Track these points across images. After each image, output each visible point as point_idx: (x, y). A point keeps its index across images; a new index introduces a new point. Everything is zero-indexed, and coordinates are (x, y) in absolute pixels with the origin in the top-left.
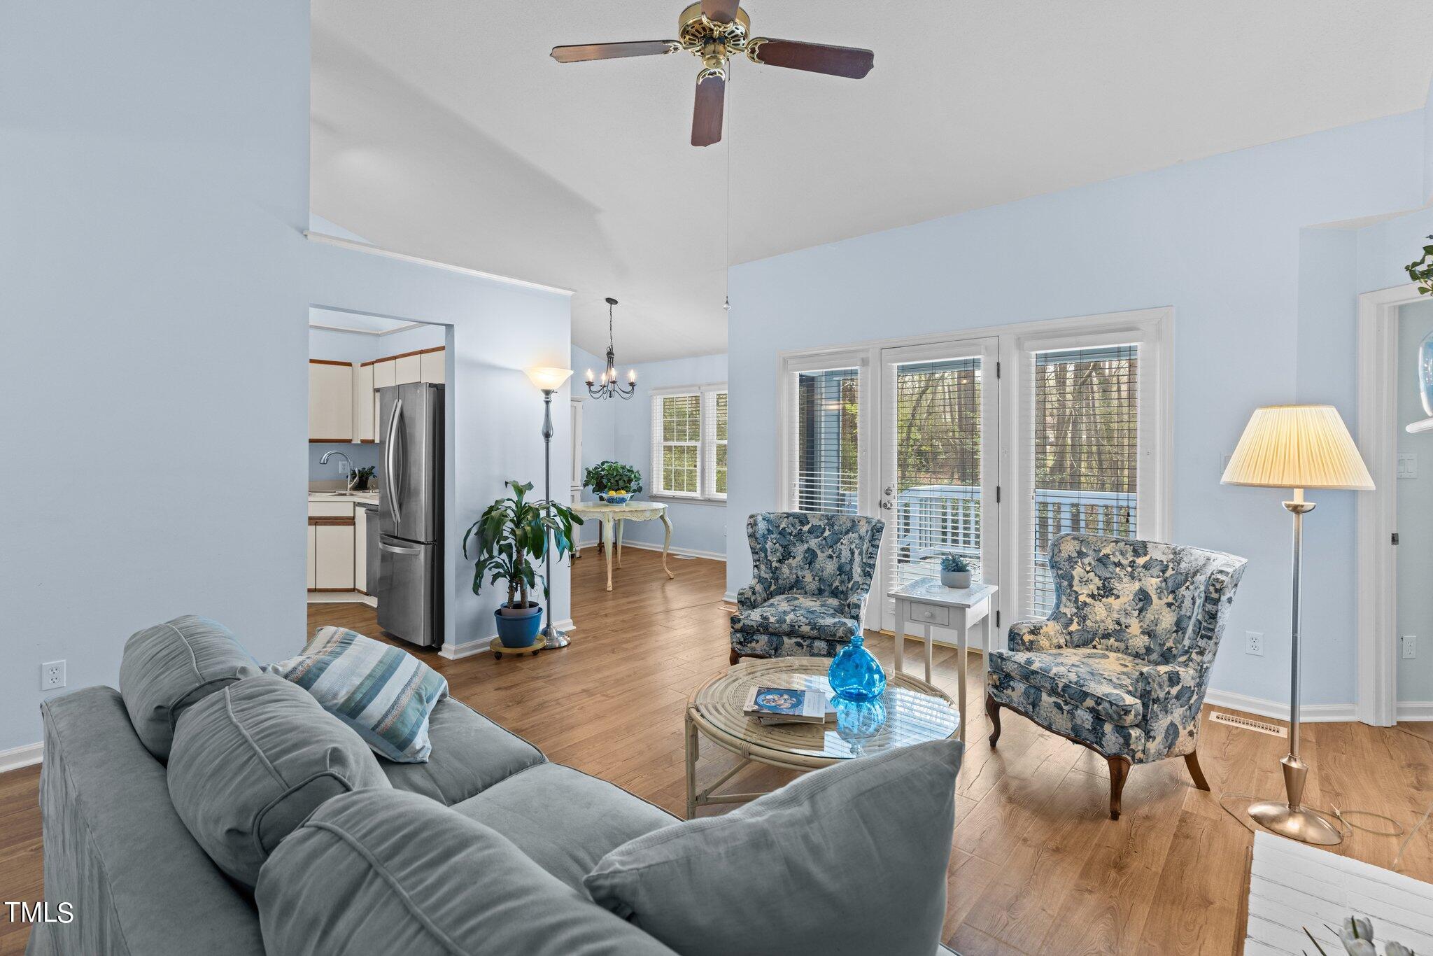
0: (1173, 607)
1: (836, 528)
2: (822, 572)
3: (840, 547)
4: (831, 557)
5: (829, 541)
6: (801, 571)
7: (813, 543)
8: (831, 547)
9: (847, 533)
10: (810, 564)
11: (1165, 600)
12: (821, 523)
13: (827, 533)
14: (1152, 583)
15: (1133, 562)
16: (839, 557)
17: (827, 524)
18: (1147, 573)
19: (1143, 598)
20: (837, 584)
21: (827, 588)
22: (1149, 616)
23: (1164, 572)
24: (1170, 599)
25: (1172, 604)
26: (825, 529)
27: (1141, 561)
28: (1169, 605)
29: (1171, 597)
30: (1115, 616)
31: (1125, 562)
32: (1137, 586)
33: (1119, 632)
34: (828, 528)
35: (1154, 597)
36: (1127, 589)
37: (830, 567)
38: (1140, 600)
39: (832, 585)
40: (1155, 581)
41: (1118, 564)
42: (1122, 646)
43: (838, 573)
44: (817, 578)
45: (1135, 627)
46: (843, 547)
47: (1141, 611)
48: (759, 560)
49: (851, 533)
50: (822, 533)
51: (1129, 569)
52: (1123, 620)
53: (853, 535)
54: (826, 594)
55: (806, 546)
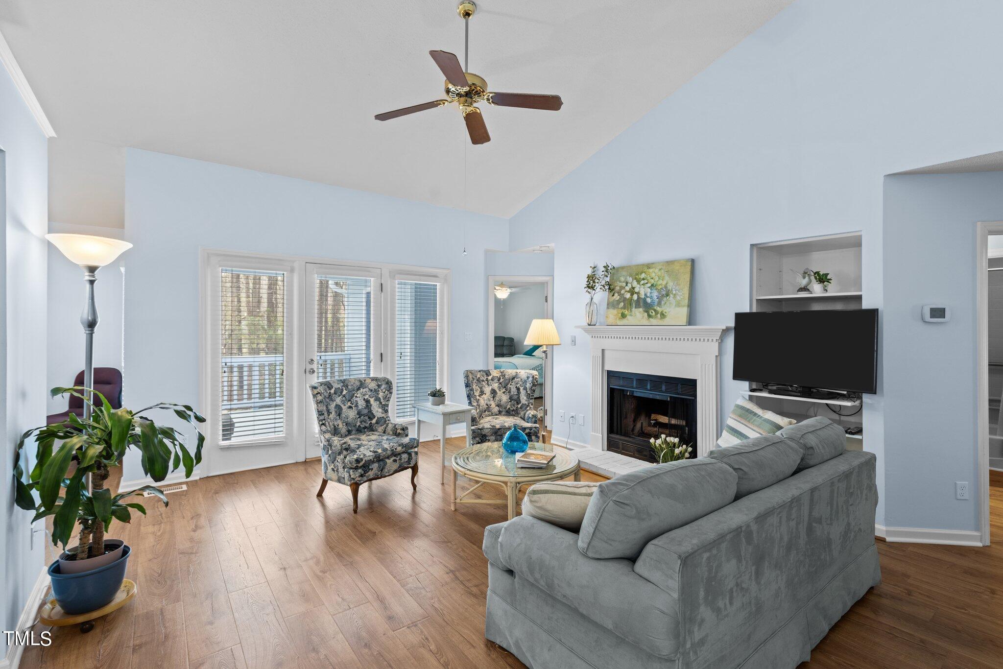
0: (505, 393)
1: (350, 387)
2: (347, 418)
3: (356, 399)
4: (350, 407)
5: (347, 397)
6: (336, 422)
7: (338, 400)
8: (350, 400)
9: (358, 389)
10: (339, 415)
11: (502, 391)
12: (339, 386)
13: (345, 392)
14: (496, 386)
15: (487, 379)
16: (357, 406)
17: (343, 386)
18: (493, 382)
19: (494, 392)
20: (358, 424)
21: (353, 428)
22: (497, 398)
23: (499, 380)
24: (504, 390)
25: (505, 392)
26: (342, 389)
27: (490, 378)
28: (504, 392)
29: (504, 389)
30: (486, 402)
31: (485, 379)
32: (490, 388)
33: (488, 408)
34: (344, 388)
35: (498, 391)
36: (487, 390)
37: (352, 414)
38: (492, 393)
39: (356, 425)
40: (497, 385)
41: (483, 381)
42: (490, 413)
43: (358, 416)
44: (344, 424)
45: (493, 405)
46: (358, 399)
47: (493, 397)
48: (324, 419)
49: (361, 389)
50: (342, 392)
51: (486, 382)
52: (489, 403)
53: (364, 390)
54: (354, 432)
55: (335, 403)
